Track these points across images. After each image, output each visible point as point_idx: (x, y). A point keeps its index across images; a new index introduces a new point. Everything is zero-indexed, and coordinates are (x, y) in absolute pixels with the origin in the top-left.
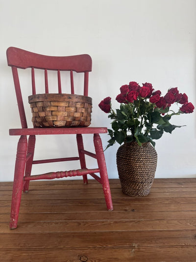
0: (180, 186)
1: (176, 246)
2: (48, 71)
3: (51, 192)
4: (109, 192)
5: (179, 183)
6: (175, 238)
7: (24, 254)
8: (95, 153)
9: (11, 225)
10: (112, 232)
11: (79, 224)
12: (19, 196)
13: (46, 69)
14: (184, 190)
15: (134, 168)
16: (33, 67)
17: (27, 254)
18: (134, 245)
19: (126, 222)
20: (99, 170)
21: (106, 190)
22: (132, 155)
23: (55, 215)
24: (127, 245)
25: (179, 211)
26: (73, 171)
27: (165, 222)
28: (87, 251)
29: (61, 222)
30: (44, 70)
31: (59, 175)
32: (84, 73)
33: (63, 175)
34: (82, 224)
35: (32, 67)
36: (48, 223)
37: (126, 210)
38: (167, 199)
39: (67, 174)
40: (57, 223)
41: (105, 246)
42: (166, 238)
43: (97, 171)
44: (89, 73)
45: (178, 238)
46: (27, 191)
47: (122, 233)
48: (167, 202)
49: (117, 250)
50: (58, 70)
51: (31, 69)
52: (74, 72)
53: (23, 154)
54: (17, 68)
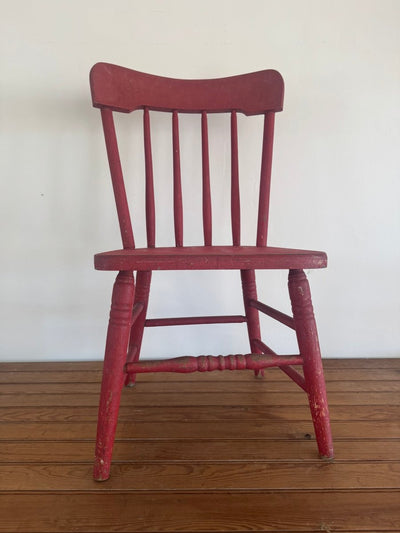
2: (179, 114)
4: (324, 414)
8: (291, 314)
9: (97, 474)
12: (113, 409)
13: (175, 111)
16: (146, 109)
20: (301, 360)
21: (318, 409)
26: (237, 356)
30: (171, 114)
32: (262, 116)
33: (213, 364)
35: (143, 108)
39: (223, 363)
43: (297, 360)
44: (277, 114)
46: (132, 385)
50: (203, 112)
51: (142, 111)
52: (240, 116)
53: (124, 311)
54: (114, 113)
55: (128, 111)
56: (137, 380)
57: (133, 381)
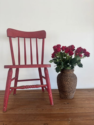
0: (89, 92)
1: (89, 120)
3: (28, 95)
4: (51, 96)
5: (89, 91)
6: (89, 116)
7: (18, 123)
9: (3, 110)
10: (59, 113)
11: (43, 109)
14: (92, 94)
15: (65, 85)
17: (20, 123)
18: (70, 119)
19: (65, 109)
20: (46, 85)
22: (64, 78)
23: (31, 106)
24: (66, 119)
25: (90, 104)
26: (34, 85)
27: (84, 109)
28: (48, 122)
29: (34, 109)
30: (24, 38)
31: (27, 87)
32: (42, 39)
33: (29, 87)
34: (44, 109)
35: (18, 37)
36: (28, 109)
37: (64, 103)
38: (84, 98)
39: (31, 87)
40: (33, 109)
41: (56, 120)
42: (84, 116)
45: (90, 116)
47: (63, 114)
48: (84, 100)
49: (61, 121)
50: (30, 38)
51: (18, 38)
52: (38, 39)
53: (10, 77)
54: (12, 38)
55: (15, 38)
56: (16, 94)
57: (15, 94)
